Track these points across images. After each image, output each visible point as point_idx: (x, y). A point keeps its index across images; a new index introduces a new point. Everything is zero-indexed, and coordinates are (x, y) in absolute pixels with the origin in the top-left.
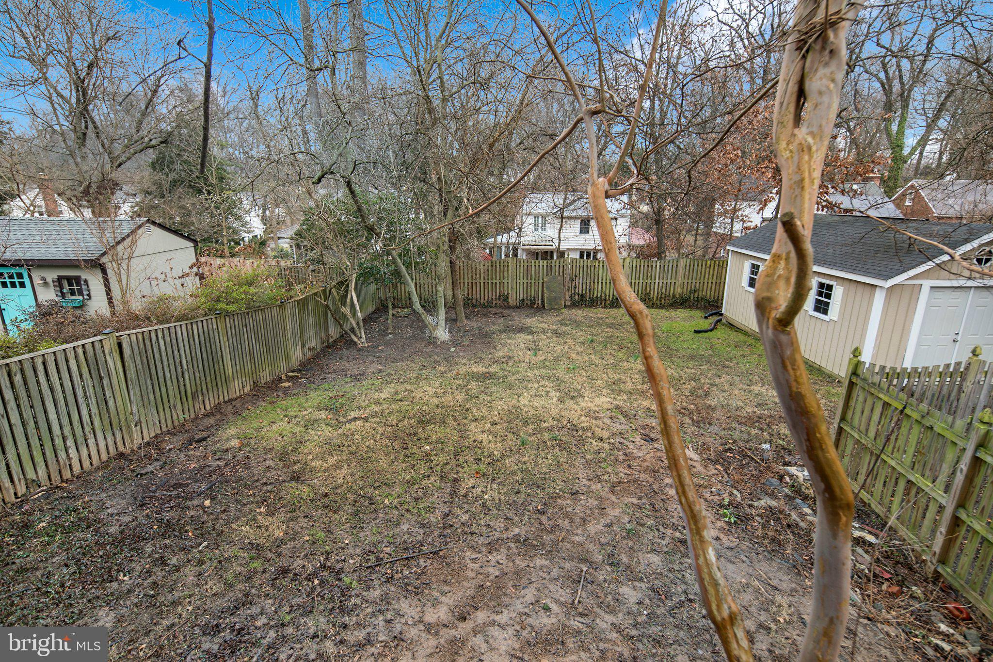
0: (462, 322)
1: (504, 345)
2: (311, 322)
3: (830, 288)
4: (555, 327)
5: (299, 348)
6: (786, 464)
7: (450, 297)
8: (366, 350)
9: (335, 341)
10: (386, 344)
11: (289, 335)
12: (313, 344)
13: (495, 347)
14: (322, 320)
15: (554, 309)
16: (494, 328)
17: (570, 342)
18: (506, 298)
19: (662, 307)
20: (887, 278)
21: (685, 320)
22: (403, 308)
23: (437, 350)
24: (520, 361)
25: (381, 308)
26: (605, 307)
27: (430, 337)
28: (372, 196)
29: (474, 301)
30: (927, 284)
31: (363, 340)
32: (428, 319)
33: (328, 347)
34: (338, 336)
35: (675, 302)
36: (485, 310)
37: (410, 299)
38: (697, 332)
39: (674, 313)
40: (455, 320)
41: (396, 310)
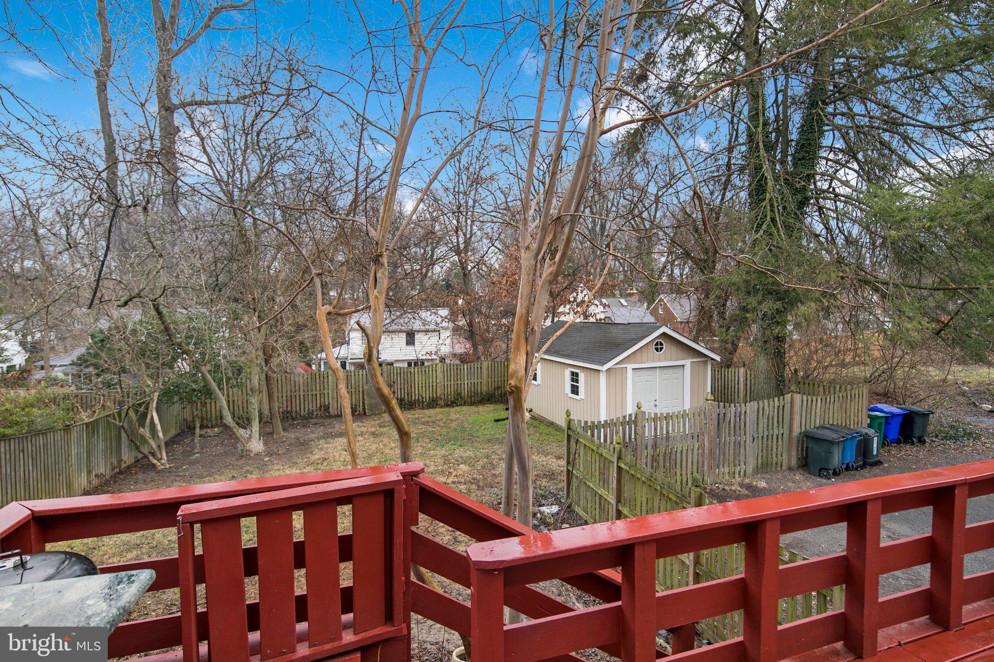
0: (279, 433)
1: (321, 449)
2: (101, 446)
3: (577, 375)
4: (373, 430)
5: (84, 475)
6: (540, 506)
7: (266, 412)
8: (169, 471)
9: (129, 467)
10: (192, 464)
11: (73, 460)
12: (102, 470)
13: (311, 453)
14: (114, 444)
15: (375, 414)
16: (312, 436)
17: (386, 440)
18: (327, 408)
19: (472, 404)
20: (603, 364)
21: (489, 412)
22: (213, 427)
23: (250, 462)
24: (335, 461)
25: (187, 429)
26: (423, 408)
27: (242, 451)
28: (180, 316)
29: (294, 414)
30: (630, 367)
31: (163, 462)
32: (241, 432)
33: (120, 473)
34: (133, 461)
35: (483, 399)
36: (305, 422)
37: (221, 418)
38: (497, 421)
39: (481, 408)
40: (272, 434)
41: (205, 430)
